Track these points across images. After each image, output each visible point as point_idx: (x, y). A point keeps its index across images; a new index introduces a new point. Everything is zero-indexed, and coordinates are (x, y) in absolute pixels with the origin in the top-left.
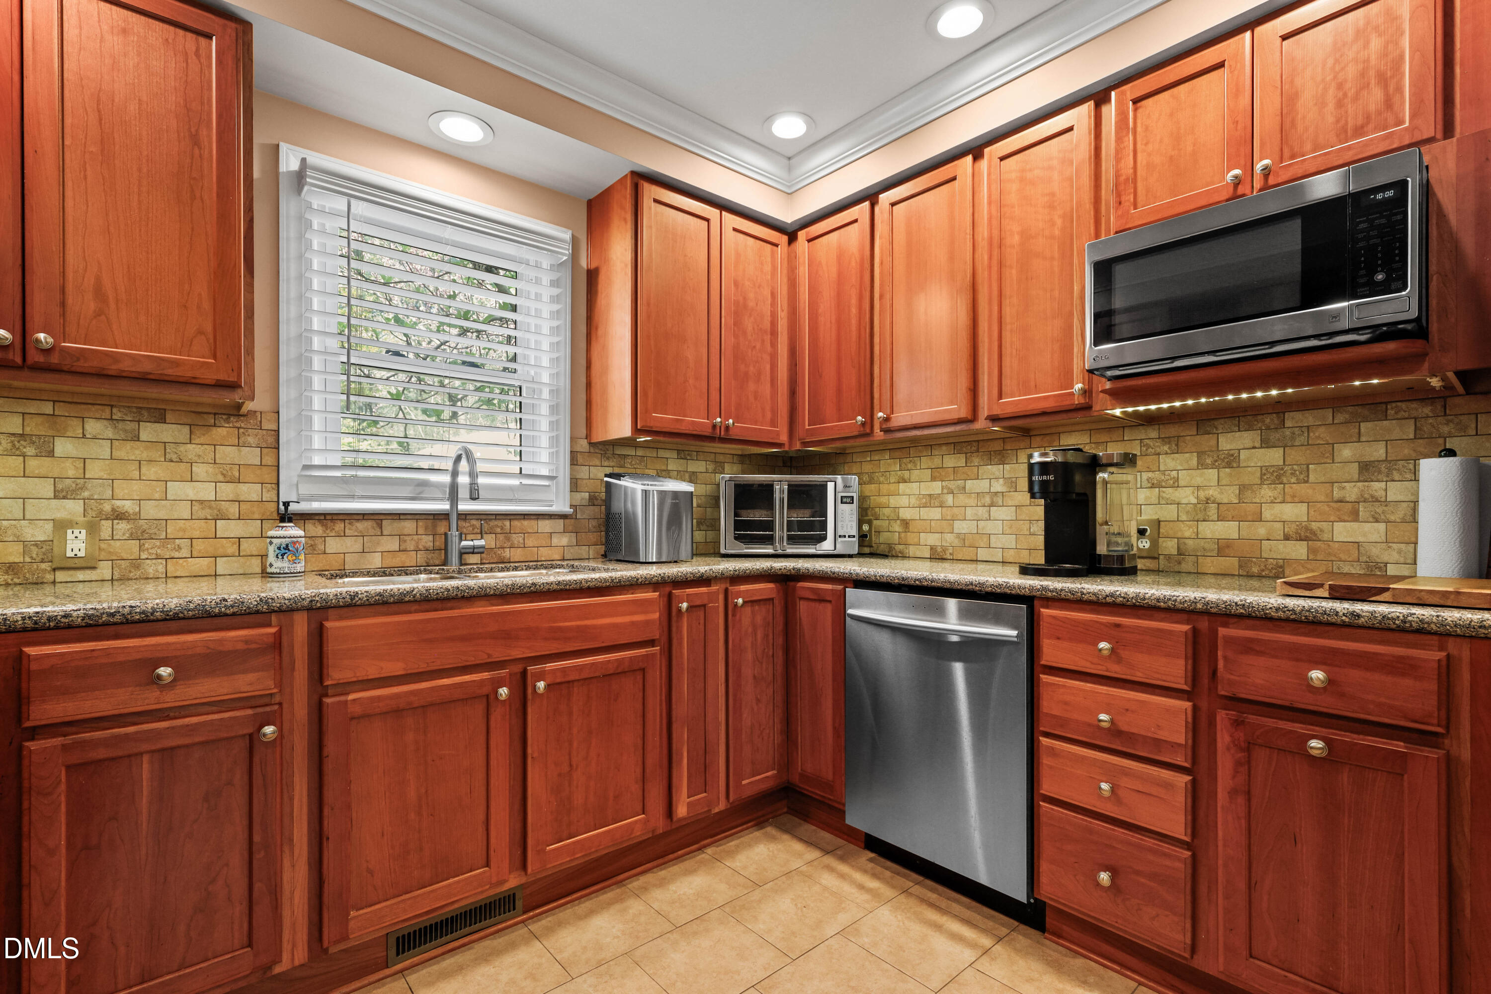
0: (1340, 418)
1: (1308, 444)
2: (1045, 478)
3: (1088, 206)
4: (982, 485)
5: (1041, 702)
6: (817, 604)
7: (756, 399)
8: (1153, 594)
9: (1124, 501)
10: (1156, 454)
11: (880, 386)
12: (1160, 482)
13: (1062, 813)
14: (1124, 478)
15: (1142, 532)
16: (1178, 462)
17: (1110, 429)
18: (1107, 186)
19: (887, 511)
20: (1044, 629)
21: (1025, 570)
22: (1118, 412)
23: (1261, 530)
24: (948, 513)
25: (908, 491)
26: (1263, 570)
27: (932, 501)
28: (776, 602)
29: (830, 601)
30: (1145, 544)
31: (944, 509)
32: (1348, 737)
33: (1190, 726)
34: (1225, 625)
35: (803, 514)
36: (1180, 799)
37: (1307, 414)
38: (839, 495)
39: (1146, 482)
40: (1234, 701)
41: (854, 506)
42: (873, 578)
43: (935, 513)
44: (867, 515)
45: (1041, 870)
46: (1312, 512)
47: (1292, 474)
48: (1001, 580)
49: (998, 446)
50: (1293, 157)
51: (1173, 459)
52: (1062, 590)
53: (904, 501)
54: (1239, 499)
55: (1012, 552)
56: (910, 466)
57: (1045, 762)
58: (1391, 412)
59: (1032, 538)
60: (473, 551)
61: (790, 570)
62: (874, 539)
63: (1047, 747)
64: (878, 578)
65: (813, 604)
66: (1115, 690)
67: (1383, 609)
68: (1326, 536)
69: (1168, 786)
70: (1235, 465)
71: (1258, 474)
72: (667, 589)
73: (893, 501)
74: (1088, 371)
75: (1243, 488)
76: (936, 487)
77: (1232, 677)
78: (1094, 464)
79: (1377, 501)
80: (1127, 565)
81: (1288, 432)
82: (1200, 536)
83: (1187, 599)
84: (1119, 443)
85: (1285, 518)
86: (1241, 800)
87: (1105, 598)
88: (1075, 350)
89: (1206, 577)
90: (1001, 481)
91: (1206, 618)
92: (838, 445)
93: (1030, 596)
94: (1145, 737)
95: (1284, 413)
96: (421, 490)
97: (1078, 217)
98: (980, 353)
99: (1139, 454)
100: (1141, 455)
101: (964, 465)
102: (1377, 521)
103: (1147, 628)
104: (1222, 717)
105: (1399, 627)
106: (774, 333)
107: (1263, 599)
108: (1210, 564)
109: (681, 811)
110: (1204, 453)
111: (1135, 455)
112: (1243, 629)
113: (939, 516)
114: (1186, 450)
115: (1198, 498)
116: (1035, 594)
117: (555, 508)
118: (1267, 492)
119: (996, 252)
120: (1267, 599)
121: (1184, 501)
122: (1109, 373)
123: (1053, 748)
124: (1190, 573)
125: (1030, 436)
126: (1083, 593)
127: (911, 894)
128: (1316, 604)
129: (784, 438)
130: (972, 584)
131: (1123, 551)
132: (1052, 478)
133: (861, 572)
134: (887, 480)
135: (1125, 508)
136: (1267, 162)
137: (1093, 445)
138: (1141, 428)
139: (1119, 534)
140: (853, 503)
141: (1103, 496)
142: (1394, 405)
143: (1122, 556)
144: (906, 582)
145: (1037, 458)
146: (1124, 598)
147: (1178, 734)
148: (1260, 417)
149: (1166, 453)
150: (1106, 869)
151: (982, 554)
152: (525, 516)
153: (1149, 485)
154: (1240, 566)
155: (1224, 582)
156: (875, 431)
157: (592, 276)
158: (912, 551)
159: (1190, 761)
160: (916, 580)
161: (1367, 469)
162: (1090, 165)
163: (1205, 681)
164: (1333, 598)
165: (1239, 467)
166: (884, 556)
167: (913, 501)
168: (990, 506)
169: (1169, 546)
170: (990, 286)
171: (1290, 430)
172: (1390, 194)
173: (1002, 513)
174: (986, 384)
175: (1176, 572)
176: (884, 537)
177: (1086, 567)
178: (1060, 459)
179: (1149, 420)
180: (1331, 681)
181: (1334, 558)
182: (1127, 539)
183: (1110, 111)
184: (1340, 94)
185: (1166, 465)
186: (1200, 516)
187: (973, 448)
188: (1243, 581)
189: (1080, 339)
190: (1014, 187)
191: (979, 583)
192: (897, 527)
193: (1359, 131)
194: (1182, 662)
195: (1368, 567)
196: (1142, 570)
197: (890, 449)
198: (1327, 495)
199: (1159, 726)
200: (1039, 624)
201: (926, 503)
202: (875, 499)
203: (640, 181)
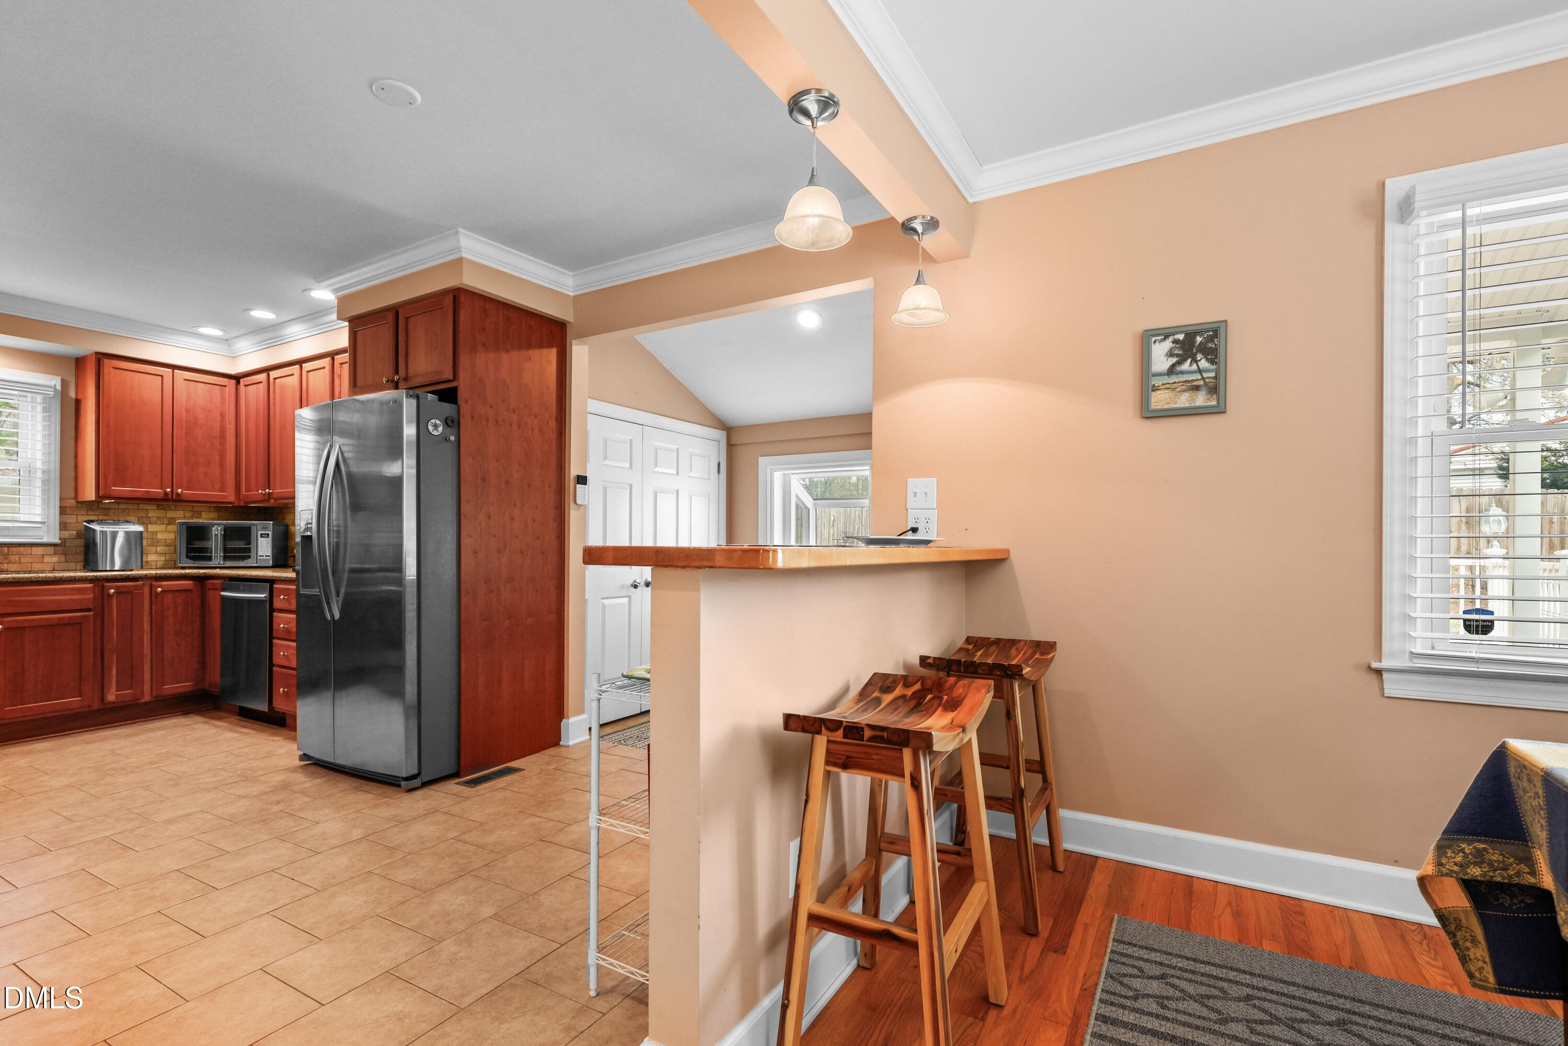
5: (273, 624)
7: (205, 476)
13: (277, 670)
20: (274, 593)
28: (195, 591)
35: (235, 543)
38: (260, 533)
41: (270, 539)
45: (273, 697)
57: (274, 650)
63: (275, 643)
72: (101, 583)
93: (271, 580)
106: (222, 436)
109: (111, 697)
117: (46, 540)
129: (232, 499)
140: (268, 537)
152: (21, 544)
157: (77, 402)
190: (311, 387)
203: (101, 357)
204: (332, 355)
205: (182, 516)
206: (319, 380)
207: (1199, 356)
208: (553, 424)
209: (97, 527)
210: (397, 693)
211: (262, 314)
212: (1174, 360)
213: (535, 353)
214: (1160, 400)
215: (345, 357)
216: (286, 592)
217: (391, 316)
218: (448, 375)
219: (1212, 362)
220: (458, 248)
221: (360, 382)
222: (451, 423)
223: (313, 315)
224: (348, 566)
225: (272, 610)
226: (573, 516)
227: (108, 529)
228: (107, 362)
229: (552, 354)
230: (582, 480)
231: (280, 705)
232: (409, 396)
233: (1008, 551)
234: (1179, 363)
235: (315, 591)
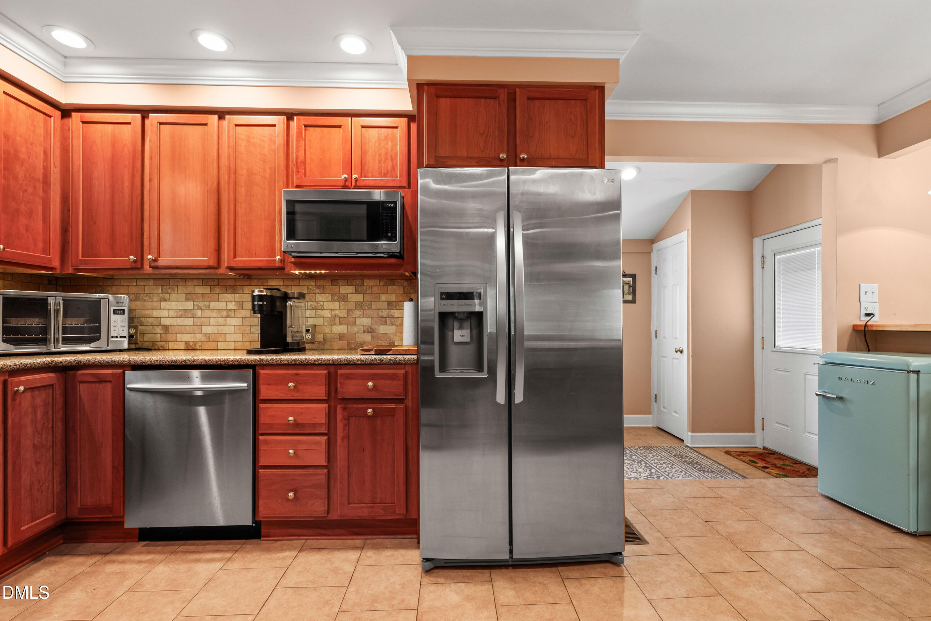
0: (382, 283)
1: (371, 293)
2: (261, 303)
3: (283, 167)
4: (221, 305)
5: (260, 418)
6: (97, 385)
7: (27, 231)
8: (313, 358)
9: (300, 316)
10: (314, 293)
11: (150, 238)
12: (315, 306)
13: (271, 471)
14: (300, 304)
15: (308, 331)
16: (323, 297)
17: (293, 280)
18: (292, 161)
19: (150, 320)
20: (261, 381)
21: (250, 352)
22: (297, 272)
23: (355, 329)
24: (198, 321)
25: (168, 307)
26: (356, 346)
27: (186, 314)
28: (56, 387)
29: (110, 382)
30: (309, 336)
31: (195, 319)
32: (379, 406)
33: (327, 414)
34: (340, 369)
35: (77, 321)
36: (323, 448)
37: (371, 280)
38: (112, 309)
39: (310, 307)
40: (345, 400)
41: (125, 316)
42: (149, 363)
43: (189, 321)
44: (133, 322)
45: (259, 505)
46: (372, 321)
47: (366, 305)
48: (238, 357)
49: (231, 283)
50: (365, 177)
51: (321, 296)
52: (271, 360)
53: (165, 313)
54: (348, 315)
55: (240, 343)
56: (169, 291)
57: (261, 448)
58: (396, 283)
59: (252, 335)
61: (71, 362)
62: (139, 338)
63: (263, 440)
64: (153, 362)
65: (93, 385)
66: (296, 405)
67: (389, 357)
68: (377, 331)
69: (318, 443)
70: (346, 300)
71: (354, 305)
73: (155, 313)
74: (283, 252)
75: (349, 311)
76: (190, 305)
77: (343, 390)
78: (286, 297)
79: (393, 317)
80: (301, 347)
81: (365, 288)
82: (332, 332)
83: (326, 359)
84: (297, 287)
85: (364, 324)
86: (346, 441)
87: (292, 362)
88: (277, 238)
89: (335, 350)
90: (233, 303)
91: (333, 367)
92: (111, 273)
93: (254, 365)
94: (308, 424)
95: (363, 279)
97: (278, 172)
98: (223, 230)
99: (306, 293)
100: (307, 293)
101: (210, 292)
102: (392, 325)
103: (310, 374)
104: (339, 407)
105: (393, 363)
106: (46, 182)
107: (353, 357)
108: (337, 345)
110: (334, 294)
111: (304, 294)
112: (347, 370)
113: (192, 323)
114: (327, 292)
115: (331, 315)
116: (256, 363)
118: (357, 313)
119: (232, 176)
120: (355, 357)
121: (326, 316)
122: (293, 254)
123: (266, 440)
124: (328, 349)
125: (251, 279)
126: (281, 361)
127: (178, 552)
128: (370, 357)
129: (56, 263)
130: (220, 361)
131: (299, 340)
132: (265, 303)
133: (139, 359)
134: (150, 299)
135: (300, 319)
136: (356, 176)
137: (285, 287)
138: (307, 280)
139: (297, 332)
140: (124, 314)
141: (290, 312)
142: (397, 280)
143: (299, 342)
144: (175, 363)
145: (257, 293)
146: (300, 361)
147: (322, 419)
148: (355, 280)
149: (318, 293)
150: (291, 491)
151: (221, 345)
153: (311, 308)
154: (348, 345)
155: (341, 351)
156: (145, 267)
158: (171, 345)
159: (327, 430)
160: (182, 361)
161: (390, 305)
162: (284, 148)
163: (333, 394)
164: (376, 354)
165: (347, 301)
166: (150, 350)
167: (172, 313)
168: (226, 317)
169: (320, 337)
170: (229, 194)
171: (365, 287)
172: (392, 205)
173: (234, 321)
174: (226, 248)
175: (323, 349)
176: (147, 337)
177: (281, 349)
178: (269, 294)
179: (311, 277)
180: (374, 386)
181: (379, 340)
182: (300, 334)
183: (294, 124)
184: (380, 158)
185: (318, 299)
186: (332, 323)
187: (215, 283)
188: (348, 351)
189: (279, 233)
190: (244, 144)
191: (225, 360)
192: (159, 330)
193: (385, 175)
194: (324, 387)
195: (390, 343)
196: (308, 349)
197: (153, 279)
198: (377, 314)
199: (314, 417)
200: (259, 379)
201: (182, 315)
202: (140, 312)
218: (595, 163)
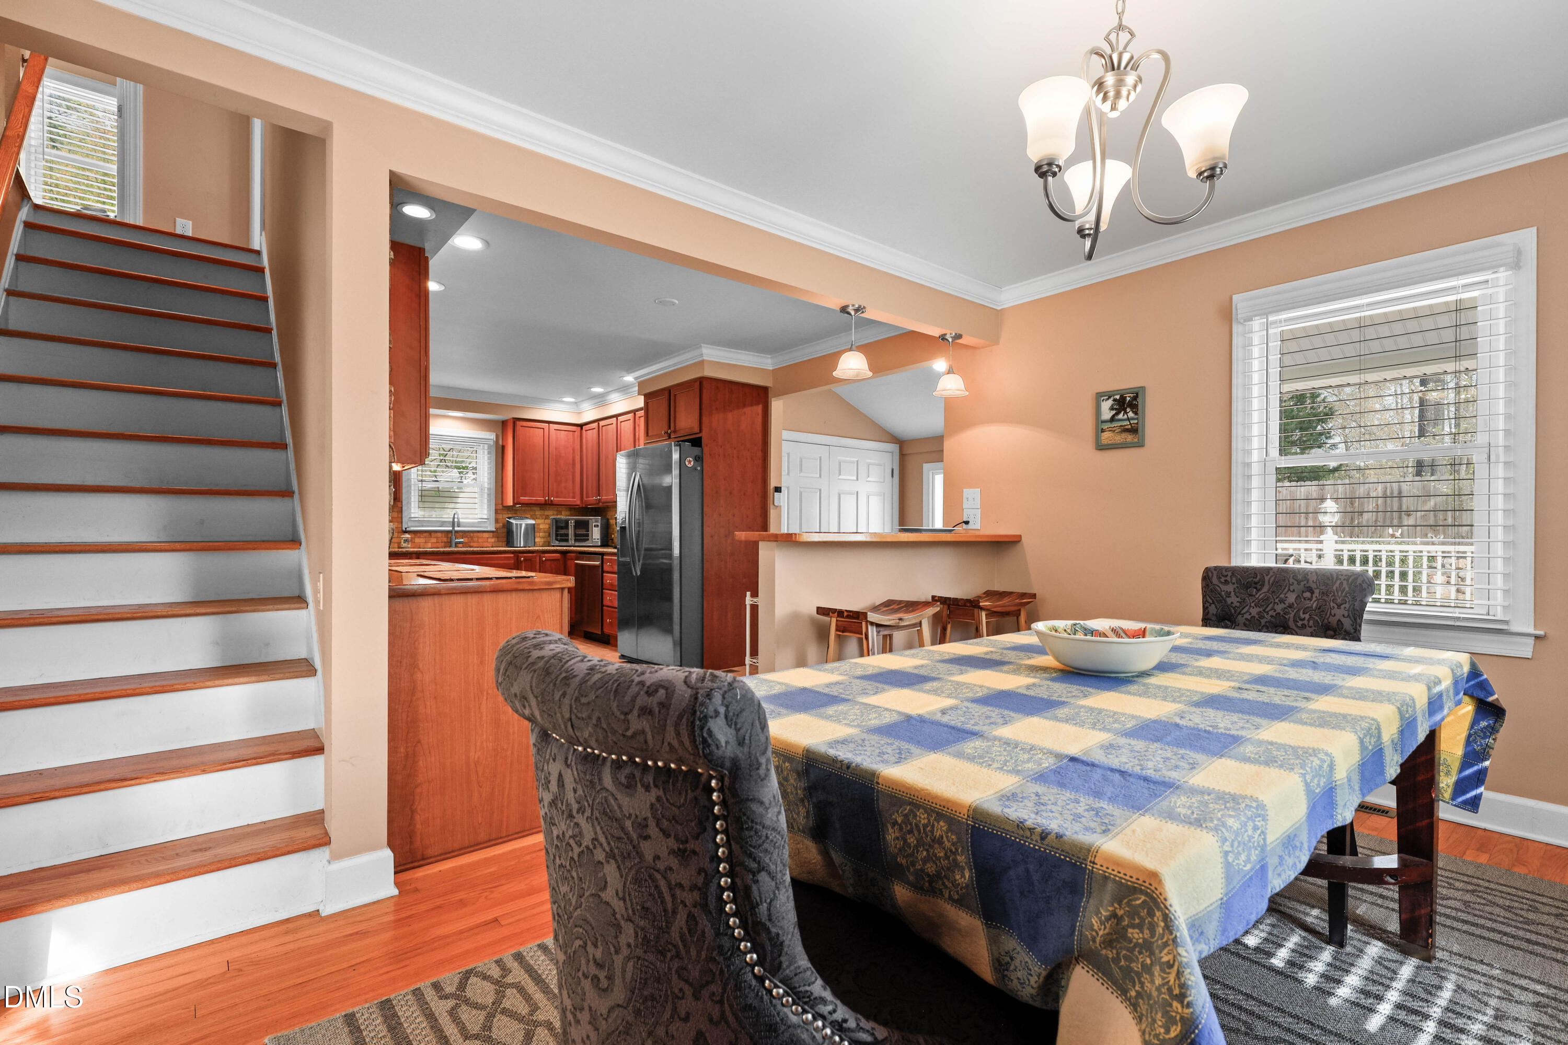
7: (565, 489)
38: (594, 525)
60: (460, 543)
72: (517, 554)
96: (443, 524)
106: (574, 464)
117: (489, 529)
129: (577, 503)
140: (599, 527)
152: (478, 532)
157: (503, 447)
203: (516, 420)
204: (634, 412)
205: (552, 514)
206: (627, 427)
207: (1128, 410)
208: (760, 454)
209: (512, 521)
210: (668, 630)
211: (597, 390)
212: (1114, 412)
213: (748, 410)
214: (1106, 437)
215: (642, 413)
216: (610, 561)
217: (666, 393)
218: (696, 430)
219: (1136, 413)
220: (702, 355)
221: (650, 434)
222: (698, 459)
223: (624, 389)
224: (645, 546)
225: (603, 572)
226: (773, 513)
227: (519, 522)
228: (519, 423)
229: (759, 409)
230: (778, 490)
231: (607, 630)
232: (676, 445)
233: (1020, 536)
234: (1117, 414)
235: (628, 559)
